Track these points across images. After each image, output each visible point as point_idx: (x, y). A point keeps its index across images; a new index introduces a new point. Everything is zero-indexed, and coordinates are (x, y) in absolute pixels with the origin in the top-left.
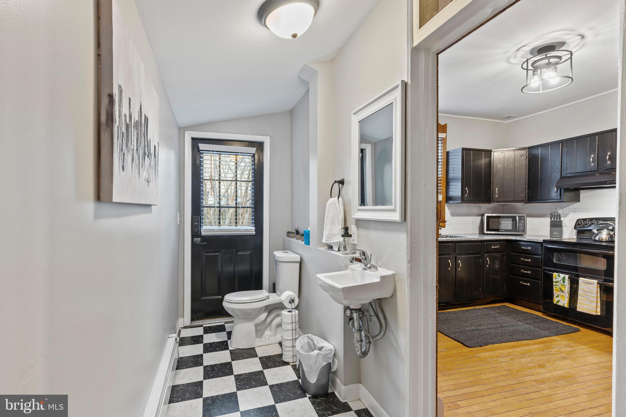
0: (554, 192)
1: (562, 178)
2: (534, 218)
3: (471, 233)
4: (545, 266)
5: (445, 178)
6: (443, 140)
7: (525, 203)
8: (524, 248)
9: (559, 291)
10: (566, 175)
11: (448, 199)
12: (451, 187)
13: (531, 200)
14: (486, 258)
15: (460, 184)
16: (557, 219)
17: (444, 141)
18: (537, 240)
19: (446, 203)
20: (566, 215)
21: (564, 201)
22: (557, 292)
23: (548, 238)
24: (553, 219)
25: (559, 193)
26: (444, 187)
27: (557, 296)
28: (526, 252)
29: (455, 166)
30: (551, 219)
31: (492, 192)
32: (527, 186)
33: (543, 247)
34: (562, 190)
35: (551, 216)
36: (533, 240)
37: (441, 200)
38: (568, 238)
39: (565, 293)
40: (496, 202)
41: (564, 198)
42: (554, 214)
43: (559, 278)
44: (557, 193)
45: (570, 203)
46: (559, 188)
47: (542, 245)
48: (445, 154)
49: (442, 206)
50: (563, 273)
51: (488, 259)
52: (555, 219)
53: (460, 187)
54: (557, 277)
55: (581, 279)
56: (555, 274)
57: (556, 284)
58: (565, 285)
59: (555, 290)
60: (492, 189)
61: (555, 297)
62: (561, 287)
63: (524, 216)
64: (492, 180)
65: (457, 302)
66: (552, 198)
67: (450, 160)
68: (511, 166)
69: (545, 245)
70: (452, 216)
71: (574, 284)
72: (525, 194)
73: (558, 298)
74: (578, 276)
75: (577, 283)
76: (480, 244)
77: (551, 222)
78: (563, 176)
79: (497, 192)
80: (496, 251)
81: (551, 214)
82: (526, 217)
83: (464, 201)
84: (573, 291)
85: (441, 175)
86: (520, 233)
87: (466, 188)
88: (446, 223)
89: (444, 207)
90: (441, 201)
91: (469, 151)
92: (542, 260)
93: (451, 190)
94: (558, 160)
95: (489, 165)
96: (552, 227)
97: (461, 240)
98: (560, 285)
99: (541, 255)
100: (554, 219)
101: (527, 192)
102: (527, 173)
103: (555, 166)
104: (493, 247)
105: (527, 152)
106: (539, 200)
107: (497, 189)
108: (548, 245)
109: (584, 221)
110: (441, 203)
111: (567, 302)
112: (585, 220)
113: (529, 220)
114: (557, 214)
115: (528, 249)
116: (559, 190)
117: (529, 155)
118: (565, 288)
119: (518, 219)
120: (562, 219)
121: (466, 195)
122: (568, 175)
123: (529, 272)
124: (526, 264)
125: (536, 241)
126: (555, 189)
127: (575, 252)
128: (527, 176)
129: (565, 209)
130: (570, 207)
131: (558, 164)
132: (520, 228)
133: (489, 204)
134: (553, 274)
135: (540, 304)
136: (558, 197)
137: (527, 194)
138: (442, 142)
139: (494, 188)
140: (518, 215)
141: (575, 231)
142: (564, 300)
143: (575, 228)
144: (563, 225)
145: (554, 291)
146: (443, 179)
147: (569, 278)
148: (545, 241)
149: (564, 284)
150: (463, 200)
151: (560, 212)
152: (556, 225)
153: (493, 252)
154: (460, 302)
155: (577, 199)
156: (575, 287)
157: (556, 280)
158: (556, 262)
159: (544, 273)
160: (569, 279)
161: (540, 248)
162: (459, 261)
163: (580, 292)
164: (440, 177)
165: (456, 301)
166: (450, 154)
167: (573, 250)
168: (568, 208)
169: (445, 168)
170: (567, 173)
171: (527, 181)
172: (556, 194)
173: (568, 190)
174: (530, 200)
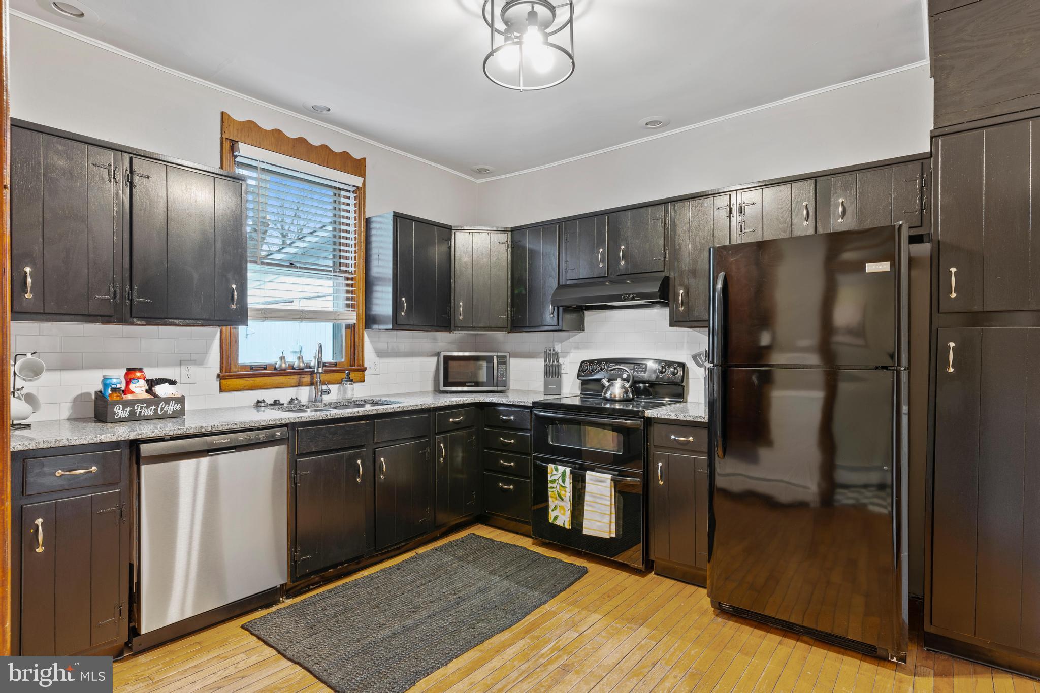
0: (549, 315)
1: (560, 287)
2: (521, 359)
3: (419, 391)
4: (536, 452)
5: (362, 275)
6: (358, 193)
7: (509, 332)
8: (504, 418)
9: (556, 499)
10: (566, 282)
11: (370, 320)
12: (375, 295)
13: (516, 327)
14: (439, 443)
15: (390, 289)
16: (553, 362)
17: (360, 194)
18: (524, 402)
19: (365, 329)
20: (566, 354)
21: (563, 329)
22: (554, 499)
23: (540, 398)
24: (548, 362)
25: (555, 314)
26: (361, 295)
27: (555, 508)
28: (507, 425)
29: (381, 251)
30: (545, 361)
31: (452, 309)
32: (509, 301)
33: (533, 416)
34: (561, 309)
35: (546, 356)
36: (518, 402)
37: (355, 322)
38: (570, 394)
39: (566, 502)
40: (459, 329)
41: (563, 325)
42: (550, 352)
43: (557, 473)
44: (553, 314)
45: (571, 333)
46: (556, 306)
47: (531, 412)
48: (363, 223)
49: (357, 335)
50: (563, 463)
51: (442, 445)
52: (552, 362)
53: (390, 296)
54: (554, 472)
55: (589, 475)
56: (551, 466)
57: (552, 485)
58: (566, 487)
59: (552, 497)
60: (452, 304)
61: (550, 510)
62: (559, 491)
63: (506, 356)
64: (453, 285)
65: (378, 551)
66: (547, 324)
67: (374, 239)
68: (485, 260)
69: (536, 411)
70: (378, 357)
71: (579, 482)
72: (507, 315)
73: (555, 511)
74: (585, 468)
75: (583, 481)
76: (427, 415)
77: (546, 366)
78: (561, 284)
79: (461, 309)
80: (458, 426)
81: (546, 353)
82: (508, 357)
83: (399, 325)
84: (577, 494)
85: (355, 267)
86: (500, 388)
87: (403, 299)
88: (366, 373)
89: (361, 338)
90: (354, 324)
91: (408, 221)
92: (531, 439)
93: (375, 301)
94: (554, 255)
95: (449, 256)
96: (547, 377)
97: (384, 412)
98: (558, 487)
99: (530, 430)
100: (550, 362)
101: (509, 312)
102: (510, 276)
103: (550, 266)
104: (451, 420)
105: (510, 237)
106: (529, 327)
107: (461, 304)
108: (540, 411)
109: (590, 365)
110: (354, 328)
111: (569, 520)
112: (591, 362)
113: (513, 363)
114: (554, 353)
115: (510, 420)
116: (556, 308)
117: (512, 242)
118: (565, 491)
119: (496, 361)
120: (561, 361)
121: (403, 314)
122: (569, 282)
123: (512, 464)
124: (506, 448)
125: (522, 404)
126: (551, 307)
127: (579, 423)
128: (509, 282)
129: (565, 344)
130: (571, 340)
131: (555, 262)
132: (499, 379)
133: (450, 333)
134: (547, 467)
135: (529, 522)
136: (555, 322)
137: (510, 315)
138: (355, 195)
139: (456, 302)
140: (496, 354)
141: (579, 382)
142: (564, 514)
143: (579, 376)
144: (562, 372)
145: (550, 499)
146: (359, 276)
147: (571, 472)
148: (536, 404)
149: (563, 485)
150: (397, 324)
151: (558, 348)
152: (553, 372)
153: (454, 430)
154: (385, 549)
155: (580, 326)
156: (581, 487)
157: (553, 478)
158: (553, 442)
159: (535, 465)
160: (572, 475)
161: (528, 417)
162: (382, 459)
163: (587, 498)
164: (353, 272)
165: (375, 549)
166: (373, 225)
167: (575, 420)
168: (568, 341)
169: (362, 254)
170: (567, 279)
171: (510, 290)
172: (552, 316)
173: (568, 309)
174: (514, 327)
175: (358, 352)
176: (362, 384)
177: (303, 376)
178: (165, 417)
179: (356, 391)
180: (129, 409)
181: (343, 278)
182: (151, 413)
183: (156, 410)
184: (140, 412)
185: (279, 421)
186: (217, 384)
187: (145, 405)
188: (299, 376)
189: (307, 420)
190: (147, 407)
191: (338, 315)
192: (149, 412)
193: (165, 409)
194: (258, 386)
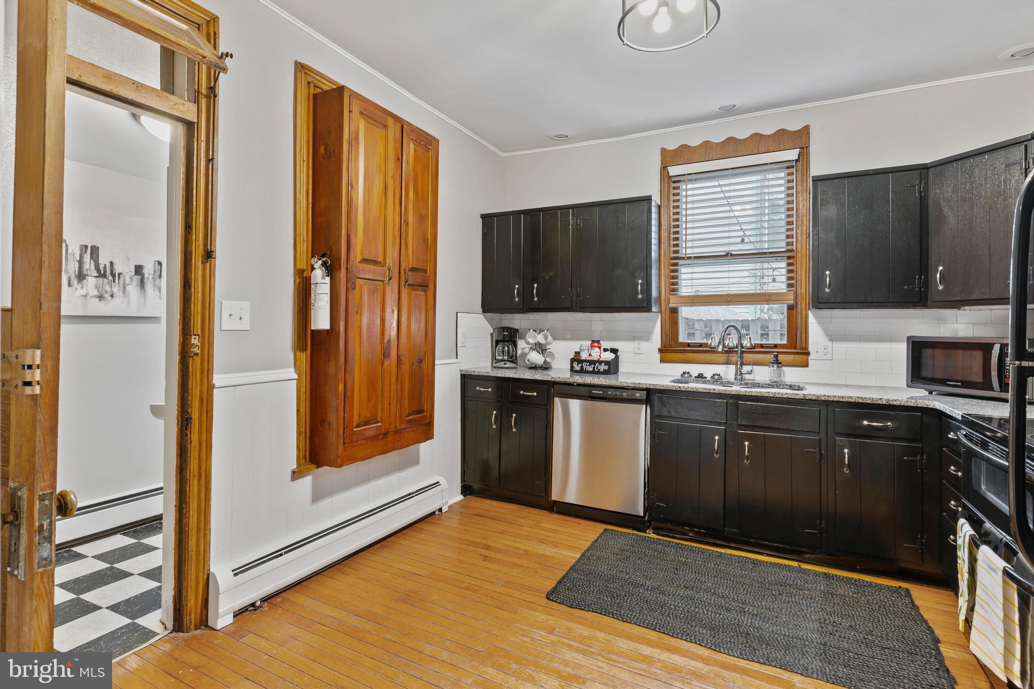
5: (806, 251)
14: (842, 447)
19: (810, 309)
26: (804, 273)
37: (794, 302)
39: (965, 586)
49: (799, 317)
56: (960, 523)
57: (959, 554)
62: (962, 564)
70: (831, 340)
80: (882, 433)
83: (821, 303)
87: (827, 273)
88: (811, 357)
89: (804, 319)
91: (837, 180)
98: (961, 559)
110: (797, 309)
118: (964, 571)
119: (998, 352)
121: (827, 290)
140: (999, 340)
146: (801, 253)
147: (970, 540)
150: (819, 302)
153: (876, 437)
163: (979, 591)
169: (806, 228)
175: (801, 334)
176: (806, 369)
177: (731, 355)
178: (599, 373)
179: (791, 375)
180: (580, 365)
181: (786, 257)
182: (592, 369)
183: (594, 368)
184: (586, 368)
185: (637, 385)
186: (658, 356)
187: (588, 364)
188: (727, 355)
189: (661, 388)
190: (589, 365)
191: (770, 296)
192: (590, 369)
193: (599, 368)
194: (688, 360)
